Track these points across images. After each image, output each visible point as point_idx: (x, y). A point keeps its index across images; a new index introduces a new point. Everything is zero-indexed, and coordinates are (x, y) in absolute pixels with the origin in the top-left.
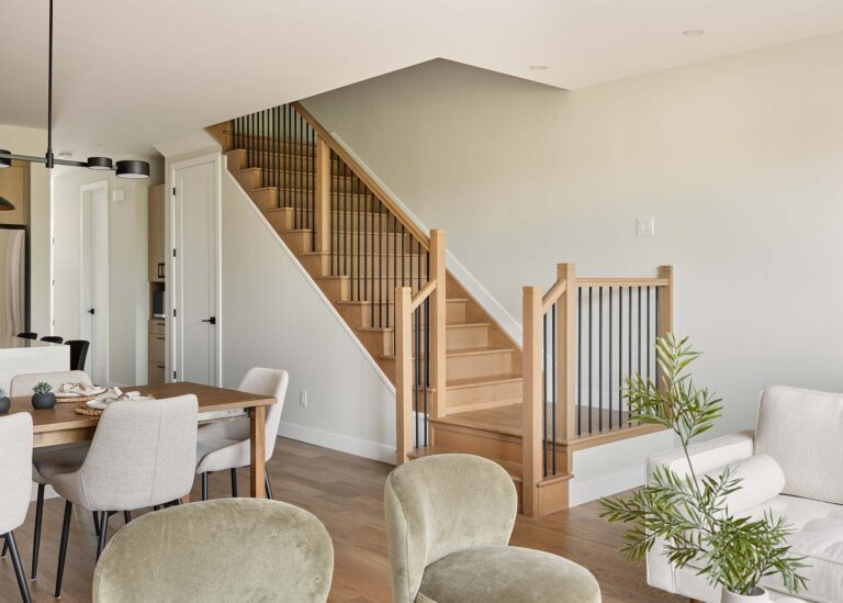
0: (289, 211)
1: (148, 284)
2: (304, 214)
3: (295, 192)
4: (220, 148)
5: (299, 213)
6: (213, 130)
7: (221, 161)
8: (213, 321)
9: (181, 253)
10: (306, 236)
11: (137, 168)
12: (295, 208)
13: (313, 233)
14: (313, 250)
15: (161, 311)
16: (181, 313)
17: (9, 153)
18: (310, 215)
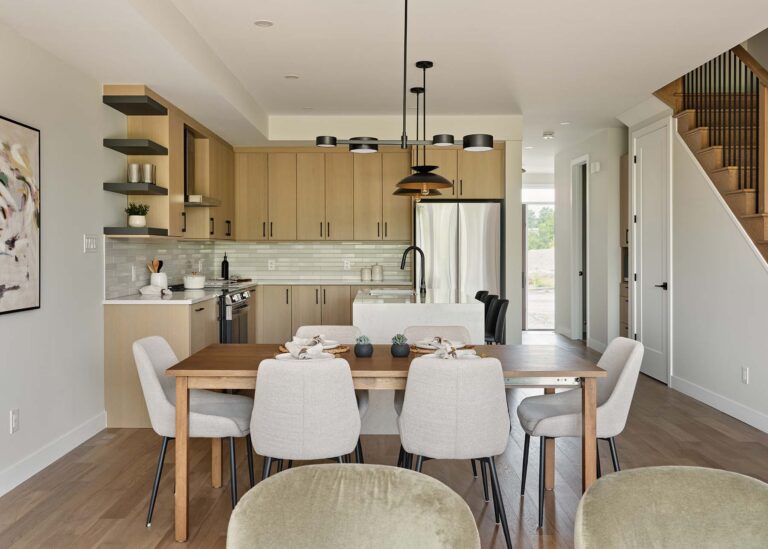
0: (733, 170)
1: (620, 249)
2: (748, 172)
3: (740, 149)
4: (672, 111)
5: (743, 172)
6: (662, 93)
7: (672, 123)
8: (665, 286)
9: (640, 219)
10: (749, 196)
11: (480, 141)
12: (740, 166)
13: (757, 192)
14: (757, 212)
15: (627, 276)
16: (641, 277)
17: (376, 139)
18: (754, 172)
